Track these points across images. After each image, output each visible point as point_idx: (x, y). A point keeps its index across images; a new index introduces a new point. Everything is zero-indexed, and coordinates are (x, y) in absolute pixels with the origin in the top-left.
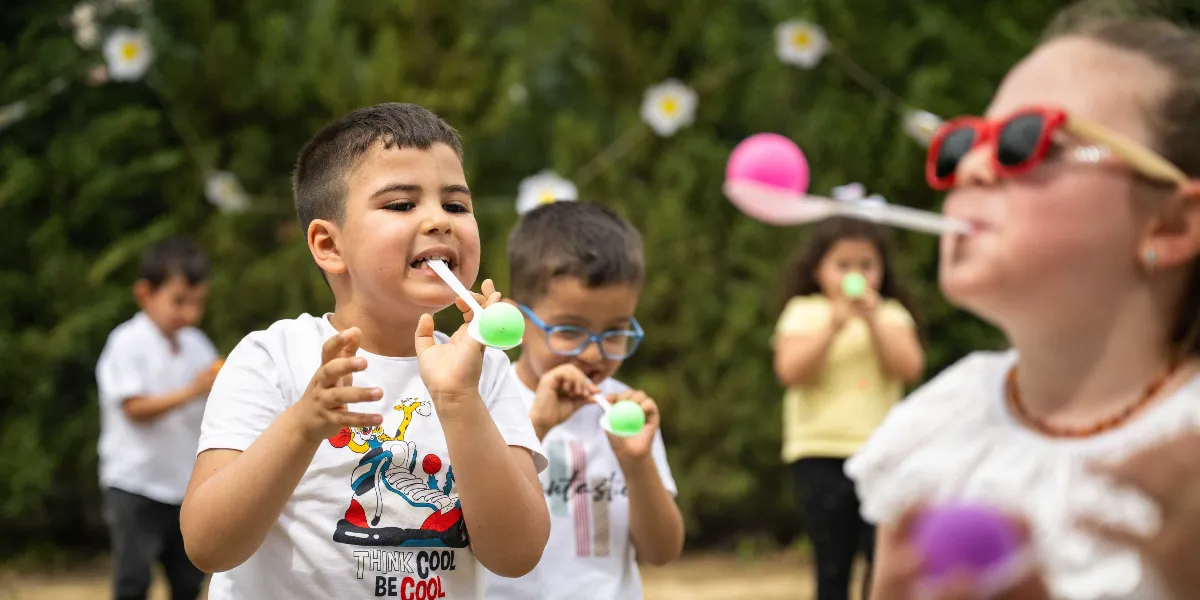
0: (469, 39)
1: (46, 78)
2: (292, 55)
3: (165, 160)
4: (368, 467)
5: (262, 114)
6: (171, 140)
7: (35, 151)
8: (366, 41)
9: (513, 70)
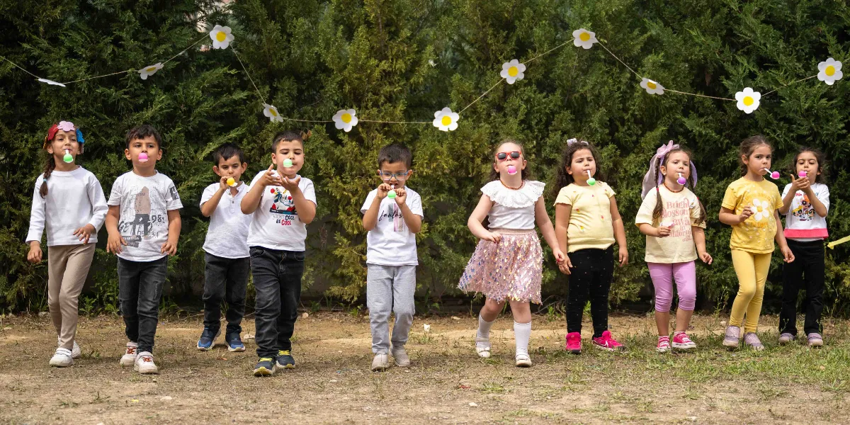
0: (406, 33)
1: (176, 50)
2: (309, 40)
3: (240, 95)
4: (277, 198)
5: (293, 71)
6: (243, 86)
7: (168, 89)
8: (350, 34)
9: (430, 48)
